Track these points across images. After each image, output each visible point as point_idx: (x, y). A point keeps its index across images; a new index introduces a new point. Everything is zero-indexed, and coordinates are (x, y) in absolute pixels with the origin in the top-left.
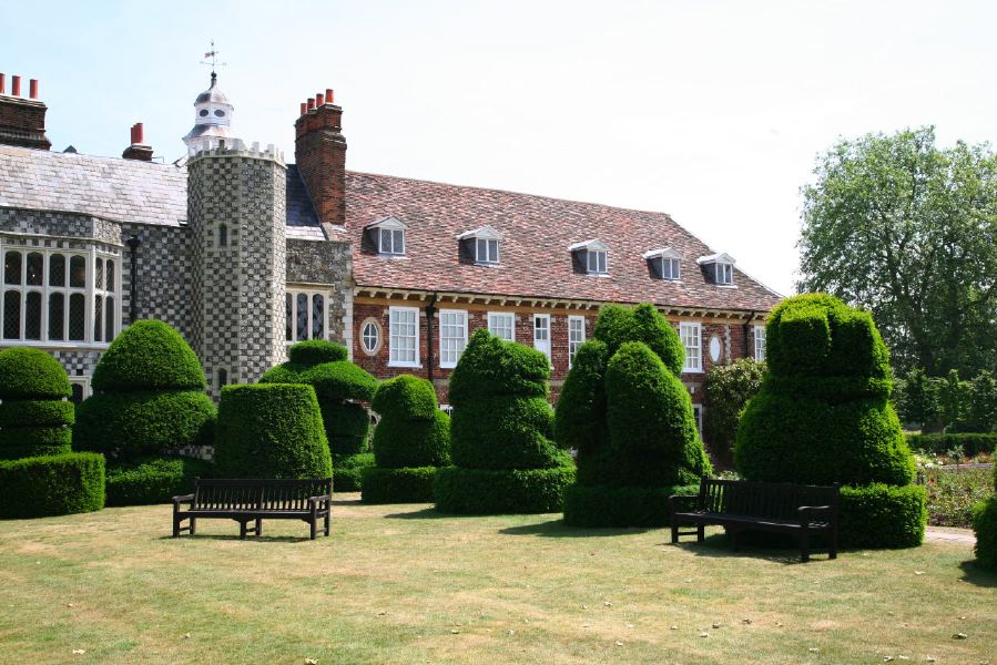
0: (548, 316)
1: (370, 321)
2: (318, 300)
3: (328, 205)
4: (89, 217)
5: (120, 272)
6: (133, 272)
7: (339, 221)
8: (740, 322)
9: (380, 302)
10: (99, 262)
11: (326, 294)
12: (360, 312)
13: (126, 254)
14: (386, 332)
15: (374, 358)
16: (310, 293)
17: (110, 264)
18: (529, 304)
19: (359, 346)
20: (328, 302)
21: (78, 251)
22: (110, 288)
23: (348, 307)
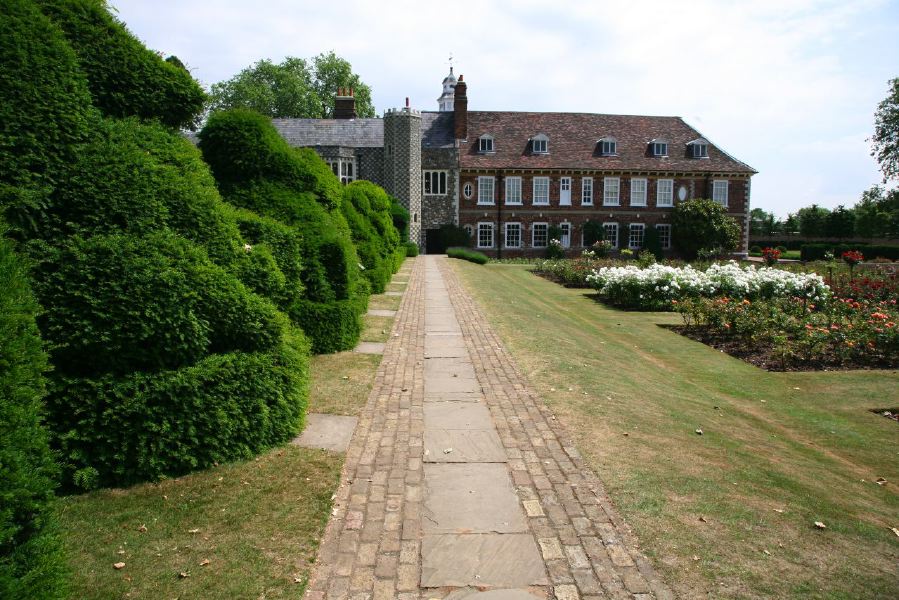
0: (570, 178)
1: (468, 184)
2: (443, 175)
3: (457, 131)
4: (338, 147)
5: (354, 168)
6: (360, 167)
7: (464, 137)
8: (703, 178)
9: (474, 174)
10: (344, 165)
11: (446, 172)
12: (463, 180)
13: (357, 161)
14: (476, 189)
15: (470, 201)
16: (439, 172)
17: (350, 166)
18: (557, 172)
19: (462, 196)
20: (447, 176)
21: (334, 161)
22: (350, 174)
23: (457, 177)
